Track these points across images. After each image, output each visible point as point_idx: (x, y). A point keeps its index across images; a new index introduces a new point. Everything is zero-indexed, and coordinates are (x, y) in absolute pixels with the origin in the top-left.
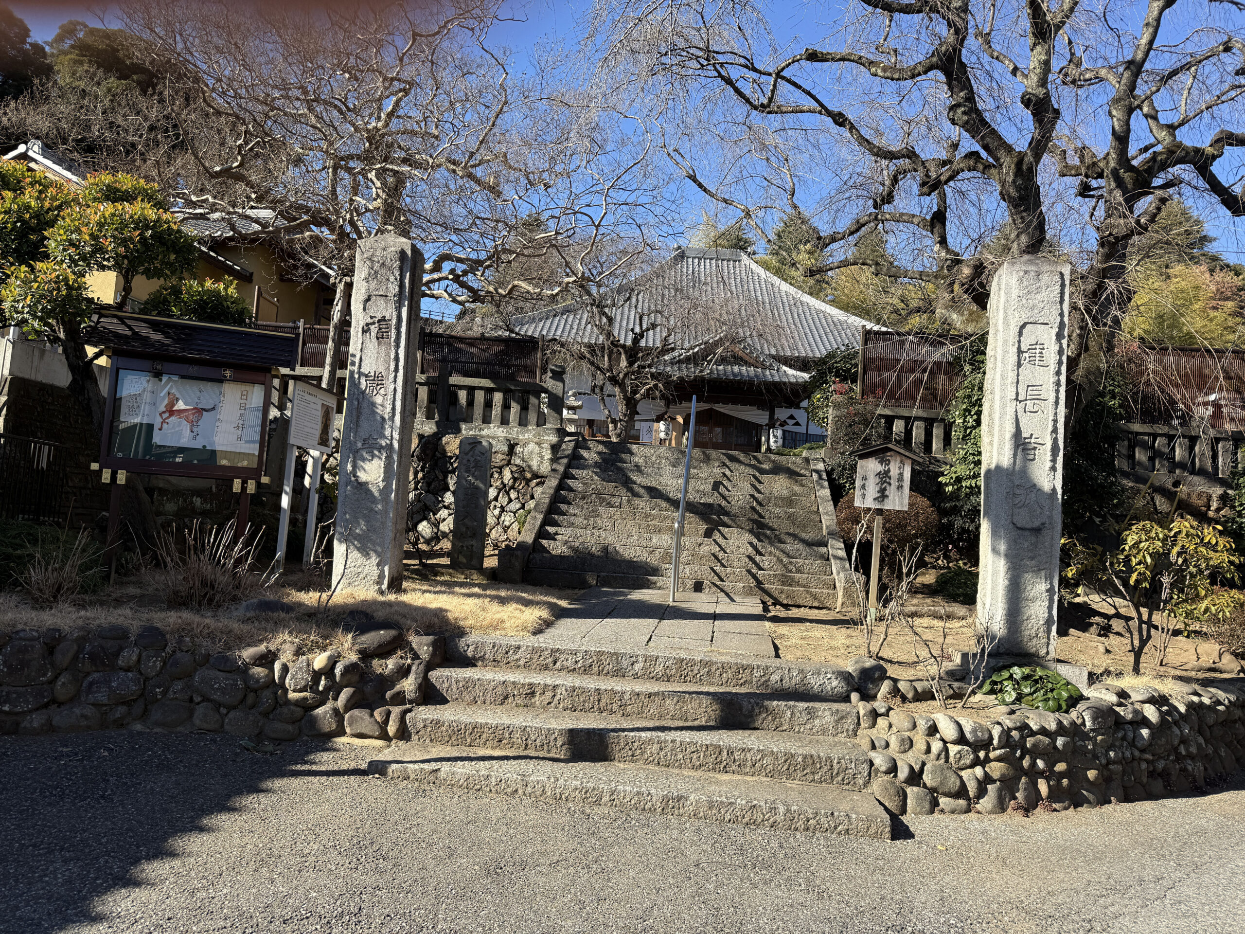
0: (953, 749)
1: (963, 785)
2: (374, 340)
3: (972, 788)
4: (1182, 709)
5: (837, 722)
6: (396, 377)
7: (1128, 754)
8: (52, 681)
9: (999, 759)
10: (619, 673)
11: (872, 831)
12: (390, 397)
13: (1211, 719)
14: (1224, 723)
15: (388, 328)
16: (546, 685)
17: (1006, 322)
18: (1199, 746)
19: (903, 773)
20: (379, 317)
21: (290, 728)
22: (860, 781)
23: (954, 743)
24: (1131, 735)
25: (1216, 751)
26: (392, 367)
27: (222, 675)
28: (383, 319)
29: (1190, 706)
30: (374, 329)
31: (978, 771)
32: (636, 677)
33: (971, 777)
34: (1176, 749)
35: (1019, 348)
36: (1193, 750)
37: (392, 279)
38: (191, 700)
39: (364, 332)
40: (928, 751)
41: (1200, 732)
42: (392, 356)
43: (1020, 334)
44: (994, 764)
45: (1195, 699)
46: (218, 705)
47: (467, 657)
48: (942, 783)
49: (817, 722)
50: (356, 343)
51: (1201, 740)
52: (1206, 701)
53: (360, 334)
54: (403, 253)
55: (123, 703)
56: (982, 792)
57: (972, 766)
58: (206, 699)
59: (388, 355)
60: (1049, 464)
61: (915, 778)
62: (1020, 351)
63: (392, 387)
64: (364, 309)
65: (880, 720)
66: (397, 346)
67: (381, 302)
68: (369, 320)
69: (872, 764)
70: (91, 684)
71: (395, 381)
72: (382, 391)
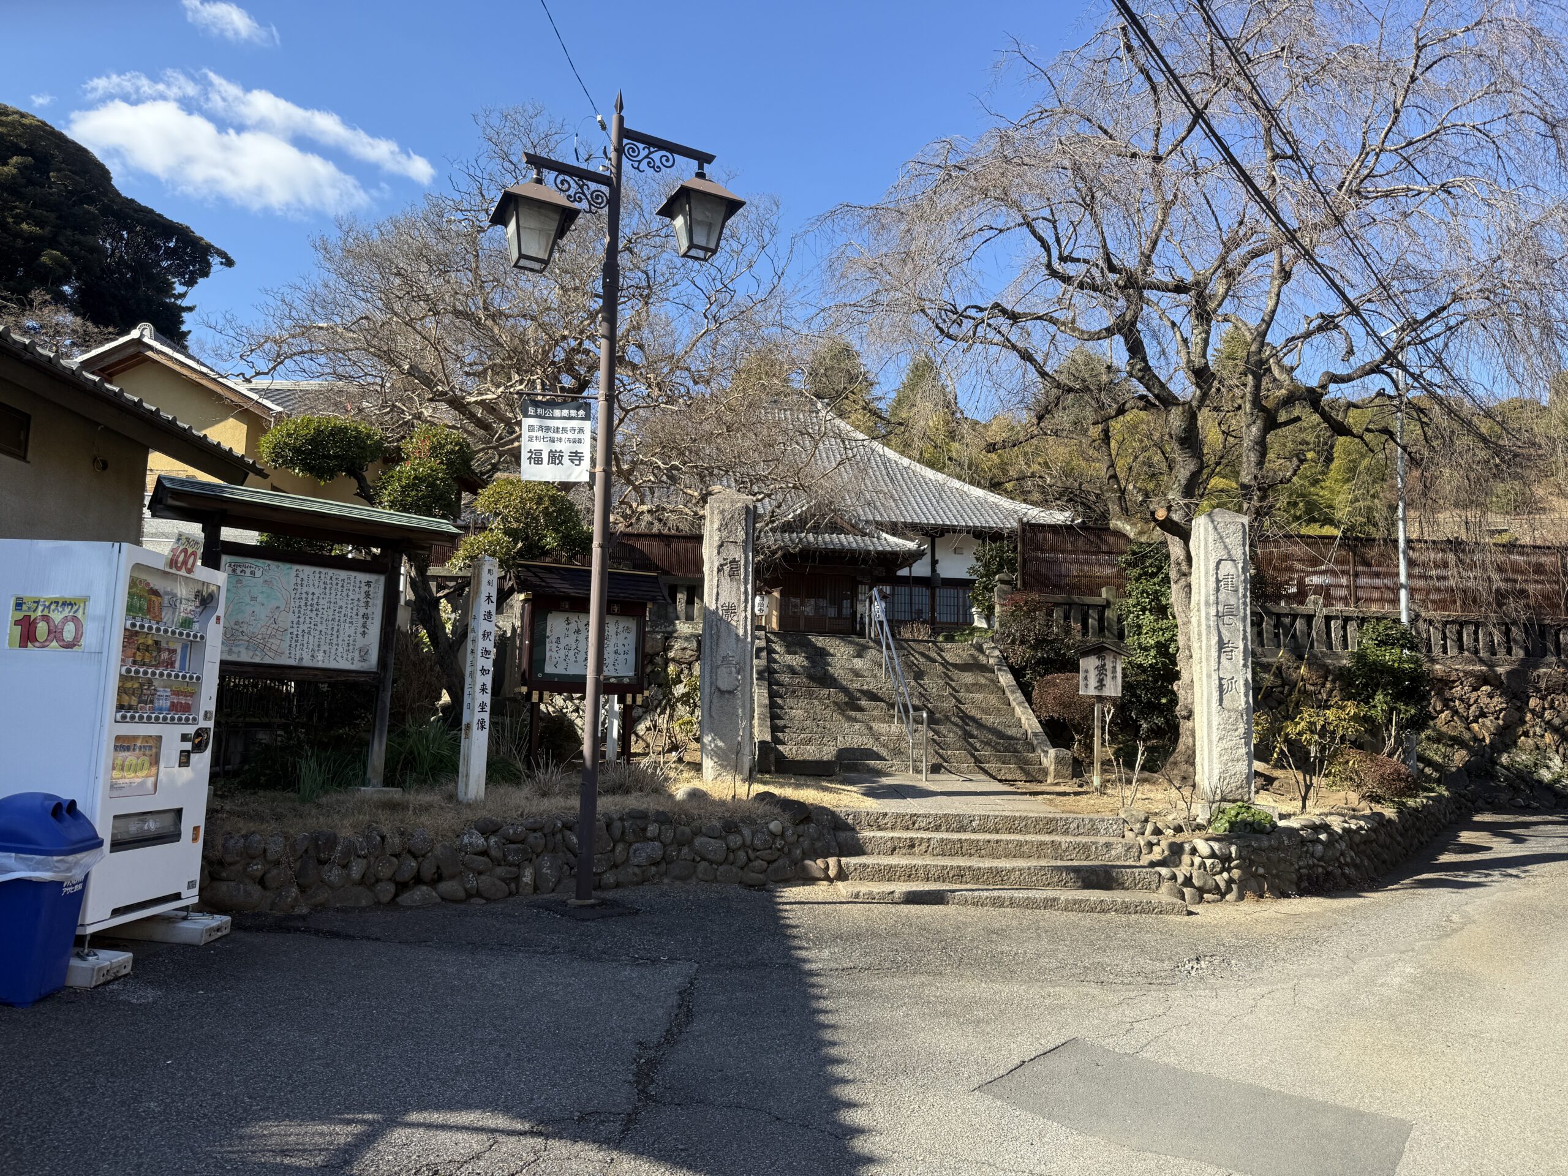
0: (1208, 862)
1: (1217, 884)
2: (727, 577)
3: (1222, 885)
4: (1340, 831)
5: (1126, 851)
6: (746, 607)
7: (1311, 862)
8: (613, 850)
9: (1236, 867)
10: (962, 829)
11: (1176, 910)
12: (742, 623)
13: (1357, 839)
14: (1365, 843)
15: (738, 568)
16: (922, 839)
17: (1207, 559)
18: (1352, 857)
19: (1180, 879)
20: (730, 558)
21: (761, 876)
22: (1154, 886)
23: (1209, 857)
24: (1311, 849)
25: (1362, 861)
26: (743, 598)
27: (712, 841)
28: (734, 560)
29: (1344, 829)
30: (727, 569)
31: (1225, 875)
32: (974, 831)
33: (1221, 879)
34: (1338, 859)
35: (1217, 578)
36: (1348, 860)
37: (740, 528)
38: (694, 860)
39: (719, 571)
40: (1192, 864)
41: (1352, 848)
42: (743, 590)
43: (1217, 568)
44: (1235, 871)
45: (1346, 825)
46: (711, 862)
47: (847, 824)
48: (1205, 883)
49: (1113, 852)
50: (711, 580)
51: (1353, 854)
52: (1354, 827)
53: (715, 573)
54: (747, 507)
55: (654, 864)
56: (1229, 890)
57: (1221, 873)
58: (703, 859)
59: (738, 589)
60: (1242, 662)
61: (1188, 882)
62: (1218, 581)
63: (743, 614)
64: (719, 553)
65: (1155, 848)
66: (746, 583)
67: (732, 547)
68: (723, 562)
69: (1160, 875)
70: (635, 851)
71: (746, 610)
72: (735, 618)
